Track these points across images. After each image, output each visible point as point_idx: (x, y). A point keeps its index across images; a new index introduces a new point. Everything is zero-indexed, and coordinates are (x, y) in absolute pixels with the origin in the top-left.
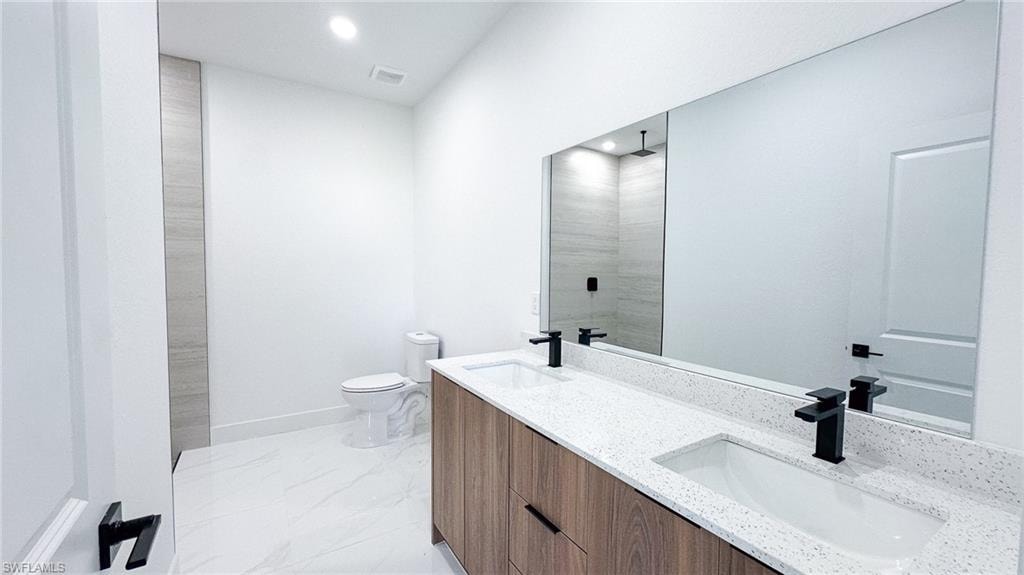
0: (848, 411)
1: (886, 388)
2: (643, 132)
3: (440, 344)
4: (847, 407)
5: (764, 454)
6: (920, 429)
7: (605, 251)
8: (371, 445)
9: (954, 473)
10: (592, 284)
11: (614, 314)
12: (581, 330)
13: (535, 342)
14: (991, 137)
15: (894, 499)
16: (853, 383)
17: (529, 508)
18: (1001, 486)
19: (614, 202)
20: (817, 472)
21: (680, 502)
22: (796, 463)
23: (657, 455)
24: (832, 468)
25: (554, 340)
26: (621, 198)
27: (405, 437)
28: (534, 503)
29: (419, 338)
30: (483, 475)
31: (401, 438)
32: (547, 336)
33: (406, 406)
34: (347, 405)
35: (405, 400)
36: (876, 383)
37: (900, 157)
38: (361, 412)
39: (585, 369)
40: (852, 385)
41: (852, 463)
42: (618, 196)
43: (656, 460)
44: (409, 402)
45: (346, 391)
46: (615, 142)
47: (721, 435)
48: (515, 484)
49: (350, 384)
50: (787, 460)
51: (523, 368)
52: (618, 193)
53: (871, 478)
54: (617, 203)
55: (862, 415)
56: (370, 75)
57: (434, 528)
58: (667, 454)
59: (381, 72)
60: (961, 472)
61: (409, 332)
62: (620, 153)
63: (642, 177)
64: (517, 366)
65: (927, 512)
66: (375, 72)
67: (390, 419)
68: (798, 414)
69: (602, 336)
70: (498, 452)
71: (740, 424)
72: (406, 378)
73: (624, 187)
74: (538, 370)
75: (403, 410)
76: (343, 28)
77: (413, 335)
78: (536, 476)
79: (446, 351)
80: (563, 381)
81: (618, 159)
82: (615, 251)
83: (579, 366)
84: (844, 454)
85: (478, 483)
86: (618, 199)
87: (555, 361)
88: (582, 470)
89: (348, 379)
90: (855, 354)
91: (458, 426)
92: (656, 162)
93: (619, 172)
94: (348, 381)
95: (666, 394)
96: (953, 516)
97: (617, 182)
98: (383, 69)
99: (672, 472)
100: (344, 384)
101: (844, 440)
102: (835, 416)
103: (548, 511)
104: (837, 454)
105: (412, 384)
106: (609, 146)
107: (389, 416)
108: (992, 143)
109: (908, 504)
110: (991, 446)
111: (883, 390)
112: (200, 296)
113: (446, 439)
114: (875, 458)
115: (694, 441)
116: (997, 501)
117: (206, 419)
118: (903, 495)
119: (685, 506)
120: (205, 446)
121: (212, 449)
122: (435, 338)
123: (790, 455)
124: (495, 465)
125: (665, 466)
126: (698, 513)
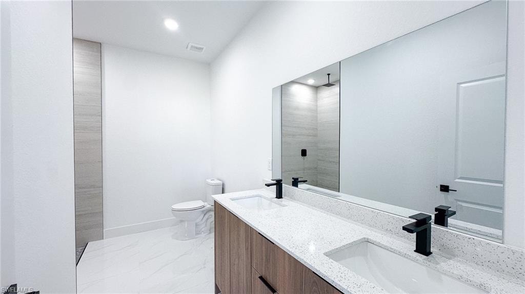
0: (433, 226)
1: (455, 212)
2: (329, 75)
3: (223, 185)
4: (433, 223)
5: (388, 250)
6: (474, 237)
7: (310, 136)
8: (187, 239)
9: (493, 263)
10: (304, 153)
11: (316, 168)
12: (293, 178)
13: (268, 185)
14: (506, 75)
15: (460, 278)
16: (436, 209)
17: (261, 278)
18: (521, 271)
19: (315, 111)
20: (416, 261)
21: (336, 281)
22: (405, 256)
23: (327, 251)
24: (425, 259)
25: (279, 184)
26: (318, 108)
27: (205, 234)
28: (263, 275)
29: (212, 182)
30: (239, 259)
31: (203, 235)
32: (275, 182)
33: (205, 219)
34: (174, 218)
35: (205, 215)
36: (449, 209)
37: (461, 85)
38: (182, 221)
39: (295, 199)
40: (436, 211)
41: (436, 255)
42: (317, 108)
43: (326, 254)
44: (207, 216)
45: (174, 210)
46: (314, 80)
47: (365, 238)
48: (254, 264)
49: (176, 207)
50: (400, 254)
51: (263, 199)
52: (317, 106)
53: (446, 265)
54: (316, 111)
55: (441, 228)
56: (187, 48)
57: (216, 285)
58: (333, 250)
59: (192, 46)
60: (498, 262)
61: (208, 179)
62: (317, 85)
63: (328, 97)
64: (260, 198)
65: (478, 286)
66: (189, 47)
67: (197, 225)
68: (404, 228)
69: (305, 181)
70: (245, 246)
71: (376, 232)
72: (206, 203)
73: (320, 103)
74: (271, 200)
75: (204, 220)
76: (171, 25)
77: (209, 181)
78: (264, 261)
79: (226, 189)
80: (284, 206)
81: (316, 88)
82: (315, 136)
83: (292, 198)
84: (432, 250)
85: (236, 263)
86: (317, 109)
87: (279, 195)
88: (287, 259)
89: (174, 204)
90: (441, 190)
91: (227, 230)
92: (335, 89)
93: (317, 95)
94: (176, 205)
95: (336, 214)
96: (493, 290)
97: (316, 100)
98: (194, 45)
99: (334, 262)
100: (173, 207)
101: (432, 242)
102: (426, 230)
103: (270, 280)
104: (428, 251)
105: (209, 206)
106: (311, 82)
107: (196, 223)
108: (506, 78)
109: (468, 282)
110: (514, 248)
111: (454, 213)
112: (99, 162)
113: (221, 237)
114: (449, 253)
115: (349, 242)
116: (518, 280)
117: (101, 225)
118: (464, 276)
119: (339, 283)
120: (100, 239)
121: (105, 241)
122: (221, 182)
123: (401, 250)
124: (244, 253)
125: (330, 258)
126: (346, 288)
